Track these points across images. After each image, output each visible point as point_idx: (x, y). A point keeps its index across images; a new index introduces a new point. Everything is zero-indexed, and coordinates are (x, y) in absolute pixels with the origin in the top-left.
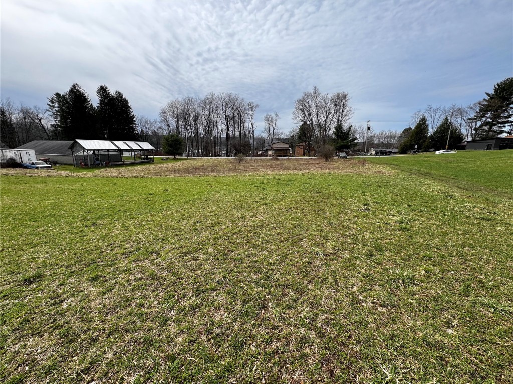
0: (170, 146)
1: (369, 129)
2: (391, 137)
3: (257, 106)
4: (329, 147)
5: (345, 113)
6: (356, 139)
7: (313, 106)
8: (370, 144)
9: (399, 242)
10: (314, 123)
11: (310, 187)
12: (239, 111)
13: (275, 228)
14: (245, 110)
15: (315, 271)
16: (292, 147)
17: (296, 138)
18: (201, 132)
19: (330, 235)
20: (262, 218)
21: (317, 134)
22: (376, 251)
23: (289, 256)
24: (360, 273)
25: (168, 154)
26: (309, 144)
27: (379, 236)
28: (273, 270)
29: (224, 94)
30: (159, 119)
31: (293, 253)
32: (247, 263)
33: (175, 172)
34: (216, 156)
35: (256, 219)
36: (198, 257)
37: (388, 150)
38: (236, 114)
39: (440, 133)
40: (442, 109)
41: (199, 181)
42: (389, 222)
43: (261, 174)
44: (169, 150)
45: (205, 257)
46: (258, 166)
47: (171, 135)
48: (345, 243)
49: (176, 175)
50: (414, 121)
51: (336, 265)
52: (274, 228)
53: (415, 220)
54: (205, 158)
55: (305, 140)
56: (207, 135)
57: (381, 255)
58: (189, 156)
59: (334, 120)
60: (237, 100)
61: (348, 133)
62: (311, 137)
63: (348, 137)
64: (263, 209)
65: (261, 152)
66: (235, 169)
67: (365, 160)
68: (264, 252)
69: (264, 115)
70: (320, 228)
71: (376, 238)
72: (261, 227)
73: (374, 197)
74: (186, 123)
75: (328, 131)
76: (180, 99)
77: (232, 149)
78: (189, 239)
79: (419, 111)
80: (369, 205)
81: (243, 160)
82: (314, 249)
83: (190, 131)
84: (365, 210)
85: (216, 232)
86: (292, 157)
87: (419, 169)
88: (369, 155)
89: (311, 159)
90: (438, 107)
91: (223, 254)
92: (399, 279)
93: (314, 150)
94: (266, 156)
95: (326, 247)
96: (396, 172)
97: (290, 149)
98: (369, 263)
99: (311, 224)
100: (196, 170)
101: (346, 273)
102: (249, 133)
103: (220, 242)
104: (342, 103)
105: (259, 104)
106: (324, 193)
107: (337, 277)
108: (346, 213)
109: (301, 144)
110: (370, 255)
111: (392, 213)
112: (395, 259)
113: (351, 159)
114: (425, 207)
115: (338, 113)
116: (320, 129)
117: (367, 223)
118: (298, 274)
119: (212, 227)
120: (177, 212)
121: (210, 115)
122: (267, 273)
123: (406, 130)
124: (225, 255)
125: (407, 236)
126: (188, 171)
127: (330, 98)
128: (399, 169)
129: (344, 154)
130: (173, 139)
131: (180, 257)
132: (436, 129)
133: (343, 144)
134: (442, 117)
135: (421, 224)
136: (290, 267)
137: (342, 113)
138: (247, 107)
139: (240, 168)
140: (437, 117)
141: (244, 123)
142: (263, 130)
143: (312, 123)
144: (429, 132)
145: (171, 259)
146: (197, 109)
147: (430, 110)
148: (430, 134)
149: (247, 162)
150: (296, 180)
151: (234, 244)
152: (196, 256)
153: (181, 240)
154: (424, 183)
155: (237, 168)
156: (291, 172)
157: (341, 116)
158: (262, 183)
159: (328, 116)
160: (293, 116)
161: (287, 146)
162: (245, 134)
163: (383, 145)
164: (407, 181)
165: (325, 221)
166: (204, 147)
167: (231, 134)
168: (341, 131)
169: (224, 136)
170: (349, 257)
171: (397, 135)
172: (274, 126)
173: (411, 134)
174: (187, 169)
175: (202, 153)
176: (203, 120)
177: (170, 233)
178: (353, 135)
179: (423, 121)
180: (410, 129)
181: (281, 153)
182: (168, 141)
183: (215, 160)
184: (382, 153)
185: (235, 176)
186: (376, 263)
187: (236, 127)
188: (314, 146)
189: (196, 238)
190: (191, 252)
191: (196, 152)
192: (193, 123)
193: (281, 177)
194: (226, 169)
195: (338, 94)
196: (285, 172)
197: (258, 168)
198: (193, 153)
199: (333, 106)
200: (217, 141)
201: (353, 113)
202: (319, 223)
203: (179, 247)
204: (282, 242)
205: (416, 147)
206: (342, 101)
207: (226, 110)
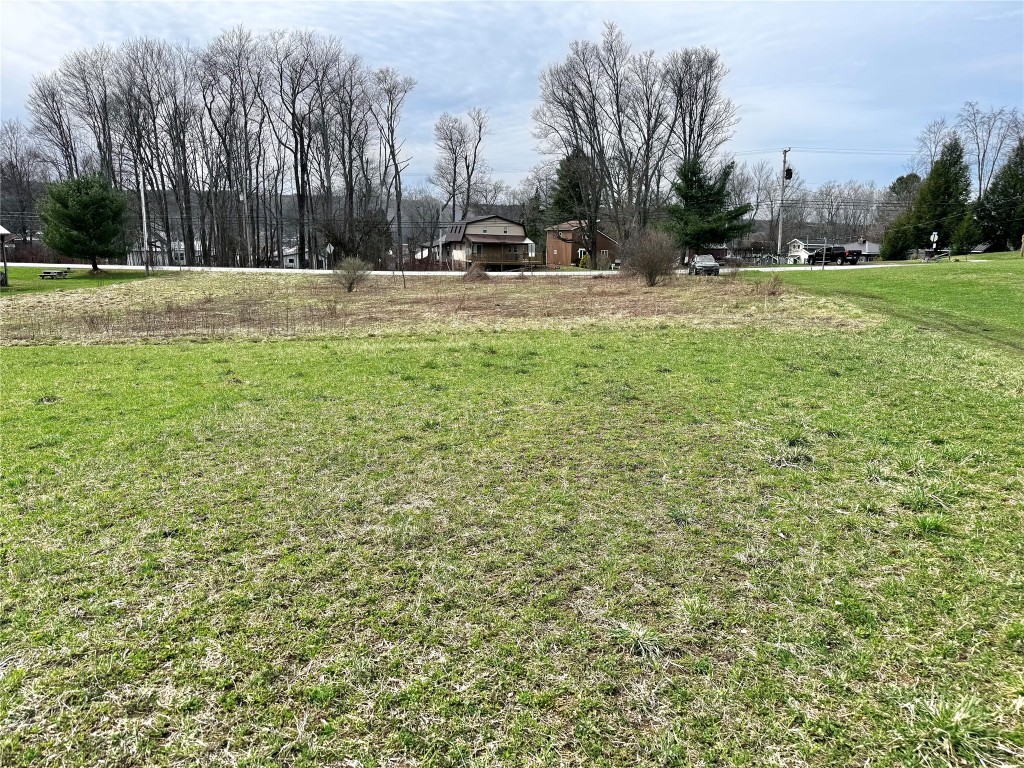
0: (76, 222)
1: (789, 174)
2: (857, 203)
3: (409, 84)
4: (661, 237)
5: (709, 120)
6: (746, 208)
7: (605, 90)
8: (791, 225)
9: (922, 583)
10: (609, 153)
11: (600, 378)
12: (342, 101)
13: (476, 544)
14: (365, 99)
15: (635, 725)
16: (534, 234)
17: (547, 202)
18: (201, 171)
19: (680, 564)
20: (427, 503)
21: (619, 193)
22: (848, 622)
23: (533, 667)
24: (799, 721)
25: (67, 253)
26: (592, 226)
27: (852, 560)
28: (468, 734)
29: (287, 36)
30: (28, 120)
31: (547, 650)
32: (364, 708)
33: (93, 322)
34: (258, 264)
35: (407, 507)
36: (154, 697)
37: (849, 247)
38: (330, 109)
39: (1002, 193)
40: (1008, 117)
41: (188, 358)
42: (880, 505)
43: (425, 329)
44: (70, 238)
45: (185, 695)
46: (417, 302)
47: (78, 182)
48: (735, 594)
49: (97, 337)
50: (926, 151)
51: (713, 694)
52: (473, 543)
53: (961, 494)
54: (214, 269)
55: (577, 209)
56: (223, 183)
57: (867, 637)
58: (151, 262)
59: (676, 143)
60: (335, 59)
61: (723, 186)
62: (598, 203)
63: (722, 203)
64: (434, 467)
65: (426, 253)
66: (333, 313)
67: (777, 280)
68: (433, 654)
69: (434, 121)
70: (642, 539)
71: (842, 569)
72: (423, 541)
73: (819, 412)
74: (140, 136)
75: (654, 179)
76: (114, 47)
77: (321, 240)
78: (122, 613)
79: (939, 120)
80: (805, 443)
81: (361, 279)
82: (624, 626)
83: (155, 165)
84: (796, 460)
85: (238, 575)
86: (536, 268)
87: (947, 310)
88: (791, 261)
89: (601, 277)
90: (997, 110)
91: (265, 675)
92: (941, 736)
93: (608, 245)
94: (446, 267)
95: (669, 616)
96: (876, 320)
97: (528, 241)
98: (830, 674)
99: (607, 520)
100: (178, 315)
101: (751, 723)
102: (383, 182)
103: (254, 621)
104: (701, 85)
105: (415, 78)
106: (648, 398)
107: (719, 745)
108: (733, 472)
109: (565, 226)
110: (830, 643)
111: (886, 471)
112: (918, 654)
113: (733, 275)
114: (989, 442)
115: (687, 120)
116: (631, 171)
117: (806, 512)
118: (568, 746)
119: (226, 551)
120: (83, 493)
121: (232, 110)
122: (445, 748)
123: (901, 180)
124: (271, 677)
125: (945, 559)
126: (146, 320)
127: (660, 65)
128: (889, 311)
129: (708, 261)
130: (85, 198)
131: (72, 700)
132: (992, 180)
133: (706, 225)
134: (1007, 141)
135: (983, 508)
136: (534, 714)
137: (702, 120)
138: (372, 87)
139: (352, 307)
140: (994, 141)
141: (362, 144)
142: (433, 172)
143: (601, 153)
144: (971, 188)
145: (32, 714)
146: (181, 86)
147: (972, 117)
148: (974, 197)
149: (375, 288)
150: (551, 352)
151: (311, 623)
152: (145, 691)
153: (88, 616)
154: (967, 357)
155: (339, 307)
156: (534, 324)
157: (696, 128)
158: (431, 365)
159: (656, 127)
160: (536, 124)
161: (518, 231)
162: (368, 185)
163: (833, 229)
164: (918, 353)
165: (660, 510)
166: (212, 229)
167: (315, 182)
168: (699, 180)
169: (289, 188)
170: (754, 654)
171: (875, 197)
172: (471, 159)
173: (918, 196)
174: (145, 313)
175: (206, 252)
176: (205, 130)
177: (37, 592)
178: (739, 194)
179: (954, 151)
180: (913, 177)
181: (497, 256)
182: (66, 206)
183: (254, 278)
184: (833, 256)
185: (333, 339)
186: (854, 674)
187: (334, 158)
188: (610, 231)
189: (151, 606)
190: (121, 675)
191: (180, 246)
192: (165, 138)
193: (500, 343)
194: (298, 313)
195: (686, 54)
196: (512, 323)
197: (415, 307)
198: (170, 252)
199: (670, 94)
200: (263, 208)
201: (738, 120)
202: (638, 518)
203: (74, 656)
204: (502, 603)
205: (934, 237)
206: (698, 78)
207: (295, 95)
